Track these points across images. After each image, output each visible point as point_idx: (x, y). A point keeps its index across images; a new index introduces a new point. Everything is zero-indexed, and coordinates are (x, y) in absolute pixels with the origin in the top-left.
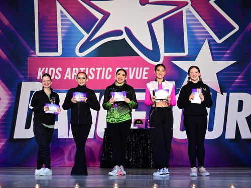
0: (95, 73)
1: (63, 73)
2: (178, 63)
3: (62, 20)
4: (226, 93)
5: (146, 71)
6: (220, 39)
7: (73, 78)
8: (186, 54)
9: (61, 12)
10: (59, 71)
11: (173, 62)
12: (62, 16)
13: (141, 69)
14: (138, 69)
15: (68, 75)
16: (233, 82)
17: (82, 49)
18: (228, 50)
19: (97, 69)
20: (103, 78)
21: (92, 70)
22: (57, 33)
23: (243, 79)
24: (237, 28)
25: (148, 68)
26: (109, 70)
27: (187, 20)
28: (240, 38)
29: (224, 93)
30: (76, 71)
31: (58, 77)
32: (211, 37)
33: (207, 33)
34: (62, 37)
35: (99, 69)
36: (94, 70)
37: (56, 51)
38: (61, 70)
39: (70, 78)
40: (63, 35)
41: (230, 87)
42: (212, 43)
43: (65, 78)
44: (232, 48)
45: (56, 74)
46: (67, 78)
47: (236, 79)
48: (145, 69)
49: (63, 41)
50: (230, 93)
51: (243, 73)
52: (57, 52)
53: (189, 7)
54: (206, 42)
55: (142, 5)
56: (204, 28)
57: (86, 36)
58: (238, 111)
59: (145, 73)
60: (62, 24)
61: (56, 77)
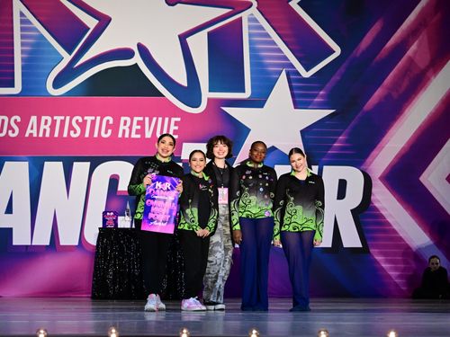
0: (83, 125)
1: (23, 126)
2: (233, 112)
3: (22, 29)
4: (317, 167)
5: (176, 123)
6: (307, 70)
7: (41, 135)
8: (247, 94)
9: (22, 14)
10: (15, 121)
11: (225, 109)
12: (22, 22)
13: (167, 119)
14: (160, 119)
15: (32, 129)
16: (329, 148)
17: (58, 83)
18: (321, 90)
19: (86, 118)
20: (96, 135)
21: (77, 121)
22: (12, 52)
23: (346, 141)
24: (338, 51)
25: (178, 119)
26: (108, 121)
27: (250, 35)
28: (342, 69)
29: (313, 167)
30: (46, 121)
31: (14, 132)
32: (292, 66)
33: (285, 58)
34: (23, 60)
35: (89, 119)
36: (80, 120)
37: (12, 85)
38: (19, 119)
39: (35, 135)
40: (24, 56)
41: (324, 155)
42: (293, 77)
43: (27, 135)
44: (328, 86)
45: (10, 127)
46: (31, 134)
47: (335, 141)
48: (174, 120)
49: (23, 68)
50: (325, 167)
51: (348, 130)
52: (13, 87)
53: (254, 11)
54: (284, 74)
55: (169, 5)
56: (280, 51)
57: (67, 58)
58: (338, 199)
59: (173, 128)
60: (22, 37)
61: (10, 132)
